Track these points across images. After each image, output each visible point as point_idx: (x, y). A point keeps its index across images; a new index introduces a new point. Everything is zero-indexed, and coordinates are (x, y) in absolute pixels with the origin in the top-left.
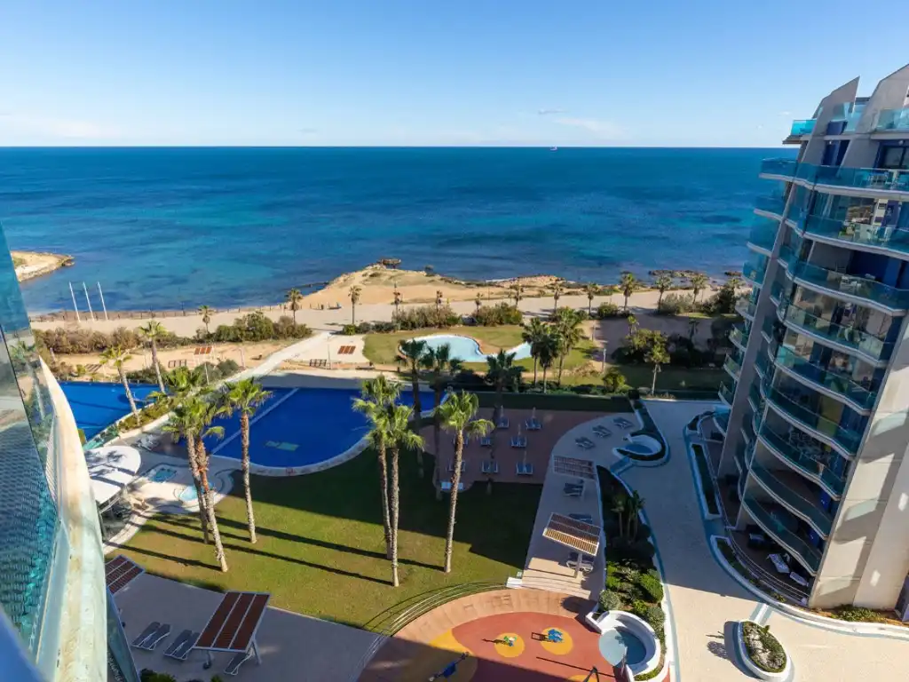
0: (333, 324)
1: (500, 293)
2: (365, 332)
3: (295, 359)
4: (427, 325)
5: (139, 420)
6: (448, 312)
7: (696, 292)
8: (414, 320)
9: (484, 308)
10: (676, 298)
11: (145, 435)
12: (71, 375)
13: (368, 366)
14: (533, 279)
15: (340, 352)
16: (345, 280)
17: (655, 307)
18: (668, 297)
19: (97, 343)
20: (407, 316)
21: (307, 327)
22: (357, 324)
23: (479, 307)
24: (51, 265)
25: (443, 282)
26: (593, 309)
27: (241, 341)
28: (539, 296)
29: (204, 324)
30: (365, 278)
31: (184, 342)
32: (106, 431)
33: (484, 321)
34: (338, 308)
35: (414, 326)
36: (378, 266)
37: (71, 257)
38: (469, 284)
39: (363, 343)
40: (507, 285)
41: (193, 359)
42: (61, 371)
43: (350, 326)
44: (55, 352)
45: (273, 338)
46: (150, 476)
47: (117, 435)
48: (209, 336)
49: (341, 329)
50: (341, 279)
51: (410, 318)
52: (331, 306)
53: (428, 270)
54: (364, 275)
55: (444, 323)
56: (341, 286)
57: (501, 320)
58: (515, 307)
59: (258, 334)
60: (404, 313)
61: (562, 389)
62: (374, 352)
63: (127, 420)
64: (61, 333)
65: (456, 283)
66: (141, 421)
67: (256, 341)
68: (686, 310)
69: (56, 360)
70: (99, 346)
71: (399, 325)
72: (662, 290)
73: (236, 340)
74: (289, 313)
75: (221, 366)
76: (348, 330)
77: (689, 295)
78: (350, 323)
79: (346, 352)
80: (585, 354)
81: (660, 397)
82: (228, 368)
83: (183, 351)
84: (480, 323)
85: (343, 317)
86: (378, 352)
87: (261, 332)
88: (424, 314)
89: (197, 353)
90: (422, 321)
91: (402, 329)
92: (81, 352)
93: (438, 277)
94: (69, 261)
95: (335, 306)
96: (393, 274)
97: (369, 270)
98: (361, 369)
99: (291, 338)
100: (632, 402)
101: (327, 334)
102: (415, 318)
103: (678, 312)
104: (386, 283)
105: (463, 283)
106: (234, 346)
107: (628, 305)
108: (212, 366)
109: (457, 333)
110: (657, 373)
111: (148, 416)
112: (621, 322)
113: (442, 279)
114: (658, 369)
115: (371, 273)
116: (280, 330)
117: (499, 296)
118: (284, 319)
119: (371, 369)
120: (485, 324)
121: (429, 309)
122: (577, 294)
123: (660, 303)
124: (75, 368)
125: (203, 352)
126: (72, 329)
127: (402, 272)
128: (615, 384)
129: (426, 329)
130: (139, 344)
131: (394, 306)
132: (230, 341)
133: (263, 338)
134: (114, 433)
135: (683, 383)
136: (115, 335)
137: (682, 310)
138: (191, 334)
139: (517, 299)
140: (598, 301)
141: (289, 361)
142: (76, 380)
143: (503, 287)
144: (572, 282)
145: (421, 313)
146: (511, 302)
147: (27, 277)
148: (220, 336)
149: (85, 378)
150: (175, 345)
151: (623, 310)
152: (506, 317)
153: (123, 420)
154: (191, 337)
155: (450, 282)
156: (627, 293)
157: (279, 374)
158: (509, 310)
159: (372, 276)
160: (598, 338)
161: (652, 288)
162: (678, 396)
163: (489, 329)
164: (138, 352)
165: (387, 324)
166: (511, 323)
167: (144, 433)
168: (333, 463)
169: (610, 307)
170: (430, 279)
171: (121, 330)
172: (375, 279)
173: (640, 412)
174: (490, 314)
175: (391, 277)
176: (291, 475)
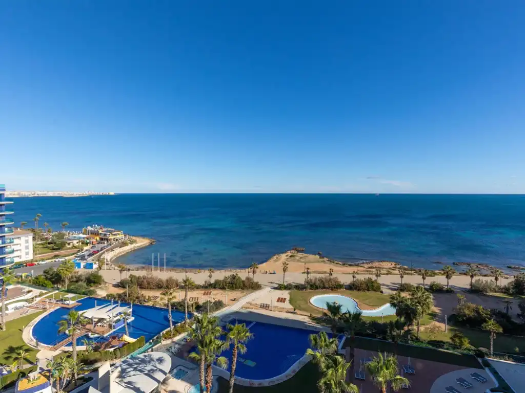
0: (272, 283)
1: (363, 271)
2: (290, 289)
3: (253, 302)
4: (324, 288)
5: (172, 334)
6: (336, 280)
7: (496, 279)
8: (317, 284)
9: (358, 280)
10: (482, 282)
11: (174, 343)
12: (144, 301)
13: (292, 311)
14: (381, 263)
15: (278, 301)
16: (277, 258)
17: (468, 287)
18: (476, 281)
19: (159, 284)
20: (313, 281)
21: (259, 283)
22: (286, 284)
23: (355, 279)
24: (146, 243)
25: (329, 262)
26: (426, 285)
27: (225, 289)
28: (387, 274)
29: (209, 278)
30: (288, 257)
31: (198, 287)
32: (155, 338)
33: (358, 288)
34: (274, 273)
35: (317, 288)
36: (293, 251)
37: (154, 240)
38: (344, 264)
39: (289, 296)
40: (366, 266)
41: (201, 297)
42: (140, 299)
43: (282, 285)
44: (140, 288)
45: (242, 289)
46: (173, 373)
47: (160, 342)
48: (210, 285)
49: (277, 286)
50: (275, 257)
51: (315, 284)
52: (271, 272)
53: (319, 254)
54: (287, 256)
55: (335, 288)
56: (275, 261)
57: (368, 288)
58: (376, 280)
59: (234, 286)
60: (311, 280)
61: (422, 342)
62: (296, 302)
63: (167, 333)
64: (144, 278)
65: (337, 263)
66: (174, 334)
67: (233, 289)
68: (491, 291)
69: (139, 292)
70: (159, 286)
71: (309, 287)
72: (472, 277)
73: (223, 288)
74: (251, 275)
75: (215, 303)
76: (280, 287)
77: (491, 280)
78: (282, 283)
79: (281, 301)
80: (429, 316)
81: (501, 359)
82: (219, 305)
83: (198, 292)
84: (356, 289)
85: (278, 279)
86: (298, 302)
87: (236, 285)
88: (322, 281)
89: (204, 294)
90: (322, 285)
91: (310, 289)
92: (151, 289)
93: (325, 259)
94: (153, 242)
95: (273, 272)
96: (302, 256)
97: (289, 253)
98: (289, 312)
99: (250, 289)
100: (480, 360)
101: (269, 289)
102: (318, 283)
103: (486, 292)
104: (298, 261)
105: (340, 263)
106: (221, 291)
107: (450, 284)
108: (211, 303)
109: (342, 293)
110: (494, 339)
111: (178, 332)
112: (447, 296)
113: (328, 260)
114: (493, 336)
115: (290, 255)
116: (246, 285)
117: (363, 272)
118: (248, 279)
119: (295, 313)
120: (359, 290)
121: (326, 279)
122: (412, 274)
123: (471, 284)
124: (147, 297)
125: (207, 294)
126: (150, 276)
127: (306, 255)
128: (461, 344)
129: (324, 290)
130: (177, 286)
131: (306, 275)
132: (220, 288)
133: (236, 288)
134: (159, 340)
135: (517, 349)
136: (167, 281)
137: (488, 290)
138: (202, 283)
139: (378, 275)
140: (429, 281)
141: (249, 303)
142: (146, 304)
143: (364, 267)
144: (406, 267)
145: (321, 280)
146: (374, 278)
147: (136, 248)
148: (216, 285)
149: (150, 304)
150: (193, 289)
151: (446, 287)
152: (371, 286)
153: (164, 332)
154: (202, 284)
155: (333, 262)
156: (448, 277)
157: (244, 311)
158: (372, 282)
159: (291, 256)
160: (436, 306)
161: (460, 274)
162: (515, 360)
163: (361, 293)
164: (176, 291)
165: (302, 285)
166: (375, 291)
167: (173, 342)
168: (277, 380)
169: (437, 285)
170: (322, 260)
171: (171, 278)
172: (293, 258)
173: (490, 369)
174: (361, 284)
175: (301, 258)
176: (252, 386)
